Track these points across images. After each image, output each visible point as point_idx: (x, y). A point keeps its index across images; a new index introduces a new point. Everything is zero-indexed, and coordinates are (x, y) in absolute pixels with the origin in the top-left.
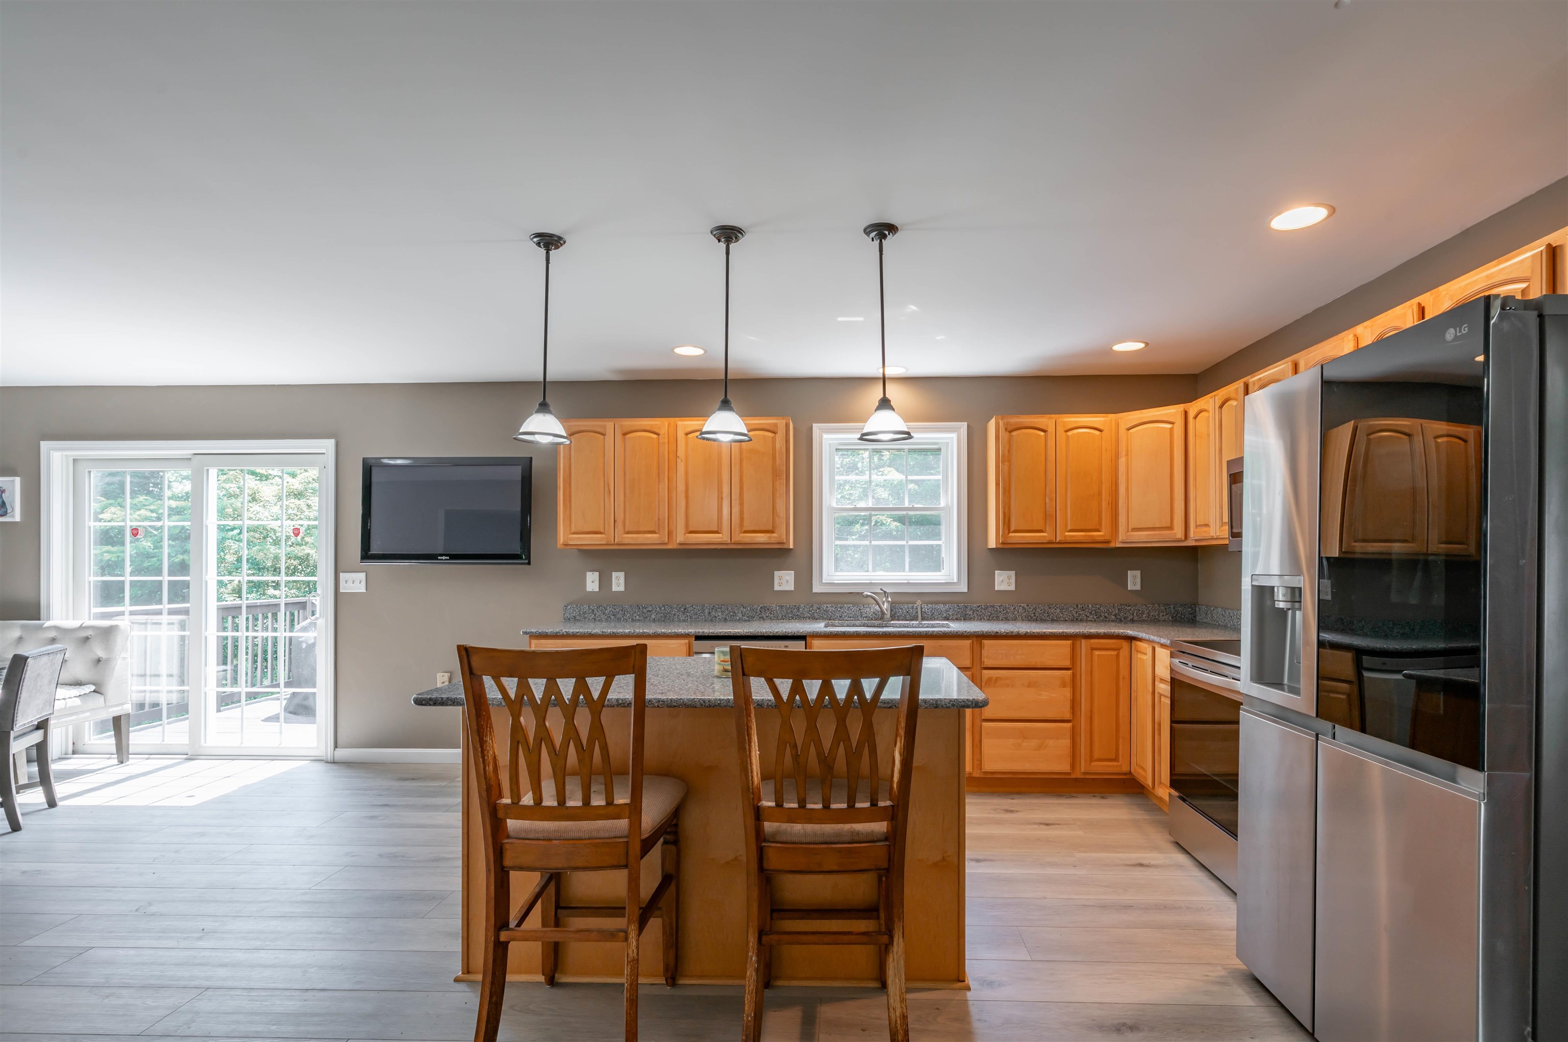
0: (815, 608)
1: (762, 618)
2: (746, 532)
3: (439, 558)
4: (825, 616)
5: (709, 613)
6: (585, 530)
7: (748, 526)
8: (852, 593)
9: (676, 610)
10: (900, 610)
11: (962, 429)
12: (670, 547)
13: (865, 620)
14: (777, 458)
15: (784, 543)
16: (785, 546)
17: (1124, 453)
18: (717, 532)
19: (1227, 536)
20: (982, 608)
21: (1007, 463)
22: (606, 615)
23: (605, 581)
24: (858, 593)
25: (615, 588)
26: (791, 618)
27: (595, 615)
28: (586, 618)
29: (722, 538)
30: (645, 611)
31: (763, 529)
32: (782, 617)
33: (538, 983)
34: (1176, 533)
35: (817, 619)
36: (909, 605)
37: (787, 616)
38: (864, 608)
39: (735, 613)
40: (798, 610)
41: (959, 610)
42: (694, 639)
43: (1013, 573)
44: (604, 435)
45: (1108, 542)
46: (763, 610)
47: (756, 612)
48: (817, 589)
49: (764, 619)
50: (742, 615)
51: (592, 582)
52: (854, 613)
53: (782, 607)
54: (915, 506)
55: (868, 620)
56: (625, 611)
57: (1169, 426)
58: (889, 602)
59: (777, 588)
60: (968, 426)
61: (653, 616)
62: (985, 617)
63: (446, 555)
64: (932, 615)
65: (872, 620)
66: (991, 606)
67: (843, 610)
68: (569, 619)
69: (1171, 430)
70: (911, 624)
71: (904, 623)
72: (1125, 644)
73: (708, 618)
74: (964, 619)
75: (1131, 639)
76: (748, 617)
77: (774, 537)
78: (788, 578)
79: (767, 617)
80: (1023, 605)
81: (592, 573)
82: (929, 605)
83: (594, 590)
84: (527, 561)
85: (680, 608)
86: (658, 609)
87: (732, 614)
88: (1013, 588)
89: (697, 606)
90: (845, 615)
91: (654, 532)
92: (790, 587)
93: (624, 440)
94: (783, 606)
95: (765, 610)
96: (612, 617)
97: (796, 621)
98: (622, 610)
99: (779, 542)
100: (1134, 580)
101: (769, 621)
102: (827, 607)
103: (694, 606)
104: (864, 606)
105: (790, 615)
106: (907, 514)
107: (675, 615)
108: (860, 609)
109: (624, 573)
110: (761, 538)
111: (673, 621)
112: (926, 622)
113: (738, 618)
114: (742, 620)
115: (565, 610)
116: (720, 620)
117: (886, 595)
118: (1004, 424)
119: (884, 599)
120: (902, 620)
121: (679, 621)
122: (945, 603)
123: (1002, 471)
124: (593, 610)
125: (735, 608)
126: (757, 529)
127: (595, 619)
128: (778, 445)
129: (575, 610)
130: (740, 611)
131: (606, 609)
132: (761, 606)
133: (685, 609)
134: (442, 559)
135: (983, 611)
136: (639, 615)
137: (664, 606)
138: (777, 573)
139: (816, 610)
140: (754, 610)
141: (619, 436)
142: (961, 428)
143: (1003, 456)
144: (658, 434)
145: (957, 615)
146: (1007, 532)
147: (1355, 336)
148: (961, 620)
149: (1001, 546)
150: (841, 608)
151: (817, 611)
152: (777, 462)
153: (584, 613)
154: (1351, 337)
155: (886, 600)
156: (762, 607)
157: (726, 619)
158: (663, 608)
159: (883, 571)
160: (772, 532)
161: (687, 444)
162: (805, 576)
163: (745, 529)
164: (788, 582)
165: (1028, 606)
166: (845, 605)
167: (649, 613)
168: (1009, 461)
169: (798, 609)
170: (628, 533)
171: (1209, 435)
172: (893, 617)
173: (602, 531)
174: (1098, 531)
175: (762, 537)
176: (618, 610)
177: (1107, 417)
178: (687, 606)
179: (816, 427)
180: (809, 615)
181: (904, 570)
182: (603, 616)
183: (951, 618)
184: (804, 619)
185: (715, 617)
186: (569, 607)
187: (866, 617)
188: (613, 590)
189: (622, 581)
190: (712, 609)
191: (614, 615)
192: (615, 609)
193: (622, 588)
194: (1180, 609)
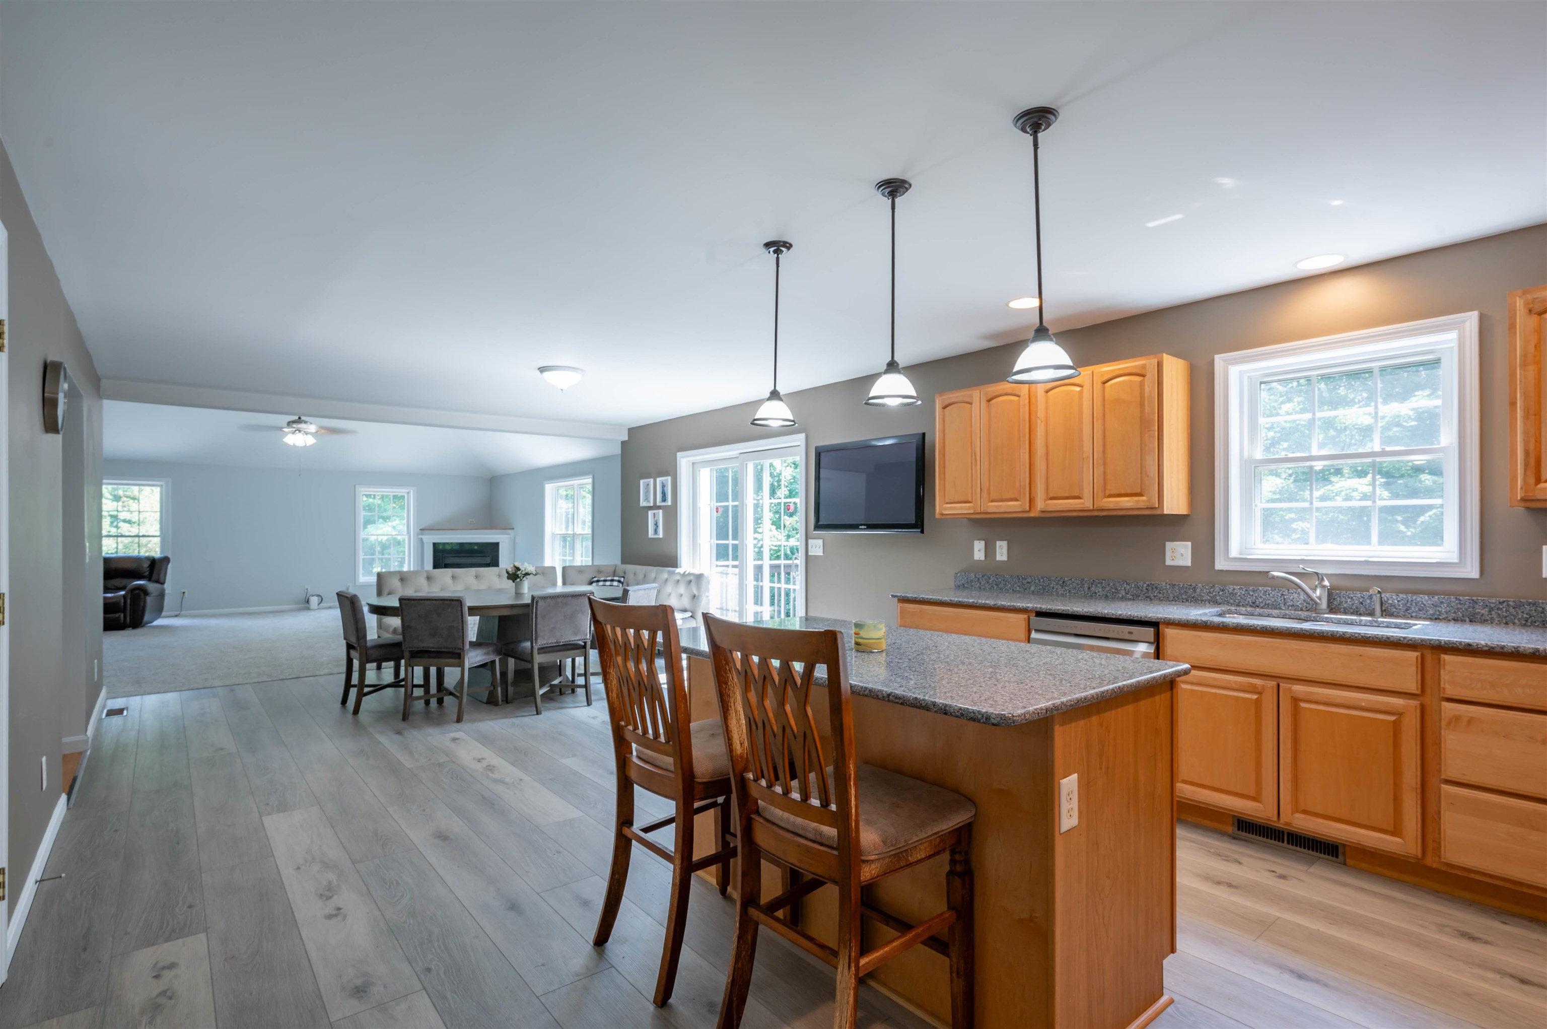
0: (1217, 589)
1: (1149, 597)
2: (1110, 496)
3: (860, 527)
4: (1231, 601)
5: (1089, 588)
6: (957, 500)
7: (1112, 489)
9: (1055, 583)
10: (1349, 600)
11: (1468, 323)
12: (1032, 514)
13: (1290, 610)
14: (1146, 407)
15: (1155, 508)
16: (1158, 512)
18: (1079, 498)
20: (1508, 605)
22: (989, 585)
23: (990, 550)
26: (1185, 601)
27: (980, 584)
28: (972, 586)
29: (1086, 503)
30: (1024, 582)
31: (1129, 492)
32: (1174, 598)
35: (1220, 604)
36: (1364, 593)
37: (1180, 597)
38: (1289, 593)
39: (1117, 589)
40: (1195, 591)
41: (1459, 606)
42: (1034, 614)
44: (971, 404)
46: (1150, 589)
47: (1142, 591)
48: (1220, 564)
49: (1151, 599)
50: (1126, 593)
51: (979, 550)
52: (1273, 600)
53: (1174, 586)
54: (1390, 448)
55: (1295, 610)
56: (1006, 581)
58: (1324, 587)
59: (1169, 562)
60: (1482, 319)
61: (1032, 588)
62: (1516, 621)
63: (864, 525)
64: (1407, 610)
65: (1301, 610)
66: (1530, 604)
67: (1257, 595)
68: (959, 586)
70: (1358, 621)
71: (1346, 619)
73: (1088, 594)
74: (1471, 621)
76: (1132, 595)
77: (1143, 501)
78: (1184, 551)
79: (1155, 596)
81: (978, 541)
82: (1401, 596)
83: (979, 560)
84: (919, 530)
85: (1059, 581)
86: (1037, 581)
87: (1114, 590)
89: (1076, 580)
90: (1260, 600)
91: (1016, 500)
92: (1186, 561)
93: (989, 407)
94: (1175, 585)
95: (1152, 589)
96: (995, 587)
97: (1192, 603)
98: (1004, 580)
99: (1149, 506)
101: (1157, 602)
102: (1234, 589)
103: (1073, 580)
104: (1288, 590)
105: (1184, 597)
106: (1375, 461)
107: (1053, 588)
108: (1283, 595)
109: (1007, 542)
110: (1126, 502)
111: (1051, 594)
112: (1389, 620)
113: (1121, 596)
114: (1126, 599)
115: (956, 577)
116: (1100, 598)
117: (1320, 576)
118: (1526, 304)
119: (1317, 583)
120: (1352, 614)
121: (1058, 595)
122: (1431, 594)
123: (1521, 382)
124: (979, 579)
125: (1118, 585)
126: (1122, 492)
127: (980, 588)
128: (1147, 389)
129: (964, 578)
130: (1123, 588)
131: (990, 579)
132: (1147, 583)
133: (1063, 582)
134: (862, 529)
135: (1512, 610)
136: (1019, 586)
137: (1042, 578)
138: (1169, 545)
139: (1219, 592)
140: (1139, 588)
141: (984, 403)
142: (1464, 322)
143: (1524, 356)
144: (1019, 396)
145: (1455, 612)
146: (1532, 481)
148: (1463, 621)
150: (1254, 591)
151: (1221, 593)
152: (1146, 411)
153: (972, 581)
155: (1320, 583)
156: (1148, 585)
157: (1107, 596)
159: (1332, 543)
160: (1141, 494)
161: (1047, 402)
162: (1206, 548)
164: (1182, 556)
166: (1260, 588)
167: (1028, 584)
168: (1538, 363)
169: (1195, 589)
170: (993, 501)
172: (1332, 609)
173: (970, 500)
175: (1129, 501)
176: (1000, 580)
178: (1066, 579)
179: (1219, 359)
180: (1209, 598)
181: (1369, 543)
182: (987, 585)
183: (1444, 616)
184: (1203, 602)
185: (1096, 593)
186: (959, 575)
187: (1292, 606)
188: (997, 559)
189: (1005, 550)
190: (1092, 584)
191: (996, 585)
192: (997, 579)
193: (1004, 557)
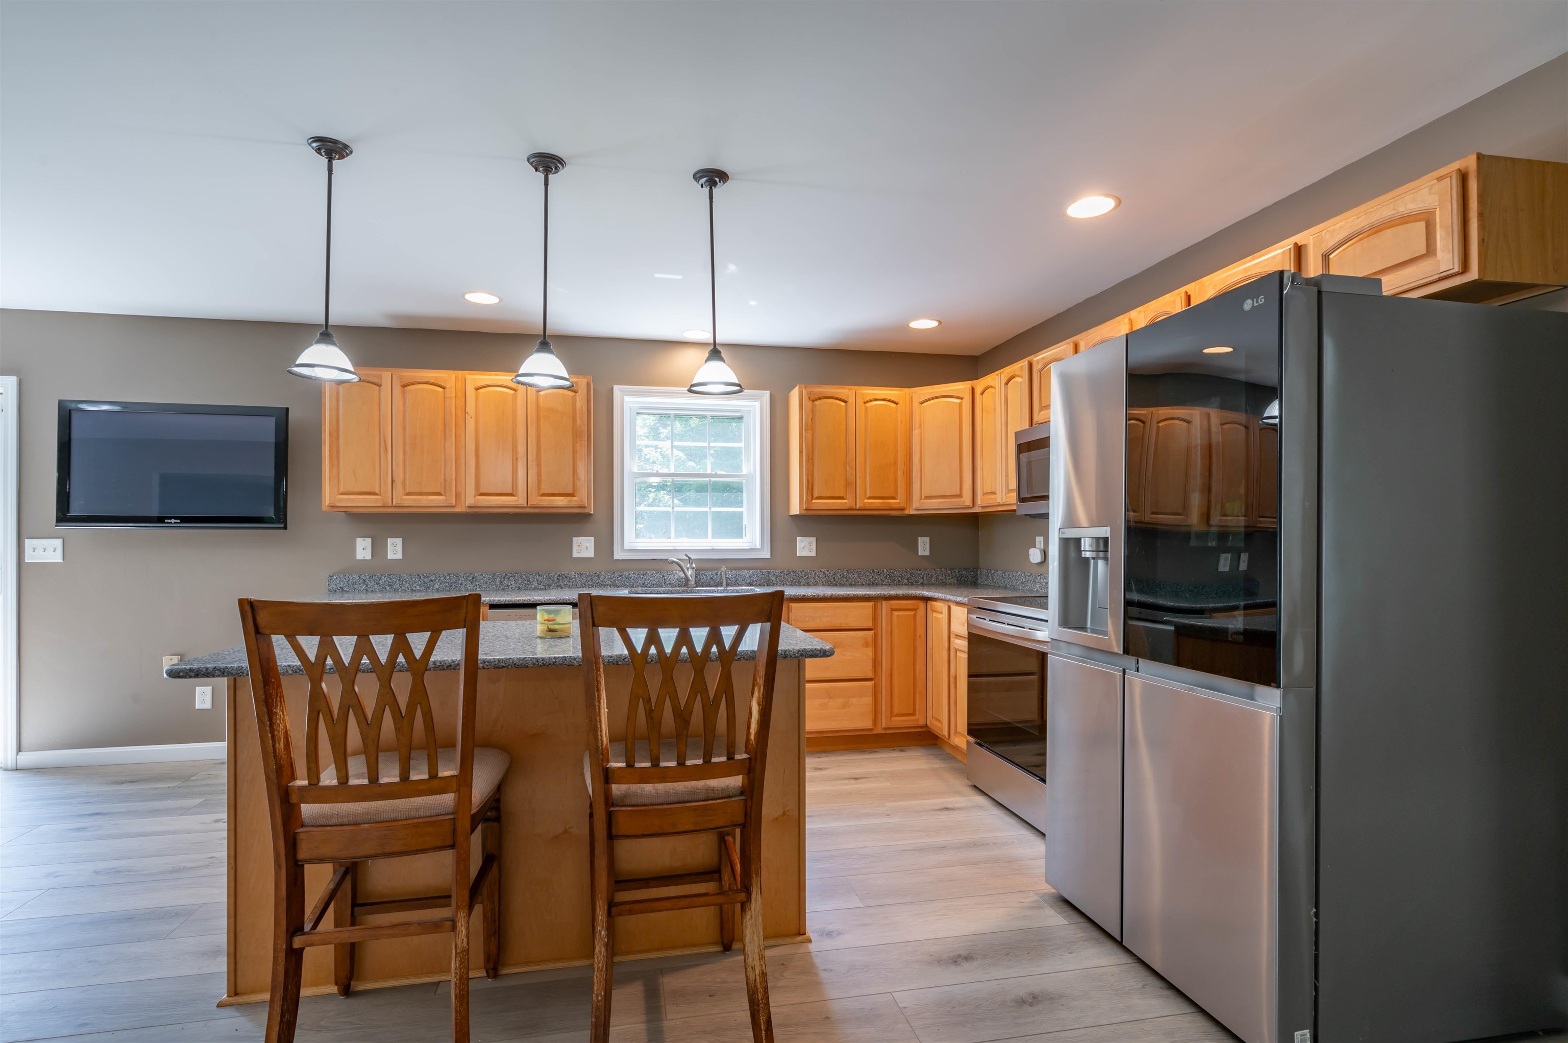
0: (616, 575)
1: (560, 586)
2: (544, 495)
3: (166, 521)
4: (627, 584)
5: (501, 582)
6: (357, 490)
7: (545, 489)
8: (656, 559)
9: (463, 579)
10: (704, 577)
11: (765, 397)
12: (458, 510)
13: (668, 586)
14: (578, 419)
15: (585, 507)
16: (586, 511)
17: (917, 426)
18: (511, 495)
19: (1015, 502)
20: (783, 572)
21: (810, 432)
22: (380, 586)
23: (378, 548)
24: (661, 560)
25: (390, 556)
26: (591, 586)
27: (367, 586)
28: (355, 589)
29: (518, 500)
30: (426, 580)
31: (562, 492)
32: (582, 585)
33: (329, 996)
34: (964, 501)
35: (618, 587)
36: (713, 571)
37: (587, 584)
38: (667, 574)
39: (529, 581)
40: (599, 578)
41: (762, 576)
42: (488, 608)
43: (813, 539)
44: (379, 385)
45: (903, 509)
46: (561, 578)
47: (553, 580)
48: (618, 555)
49: (562, 588)
50: (538, 584)
51: (364, 549)
52: (657, 580)
53: (581, 574)
54: (718, 473)
55: (671, 587)
56: (403, 581)
57: (958, 401)
58: (693, 568)
59: (575, 555)
60: (771, 395)
61: (437, 586)
62: (788, 583)
63: (175, 518)
64: (736, 581)
65: (676, 587)
66: (794, 572)
67: (646, 577)
68: (335, 591)
69: (960, 404)
70: (716, 590)
71: (710, 589)
72: (921, 605)
73: (500, 587)
74: (767, 585)
75: (927, 599)
76: (544, 585)
77: (575, 501)
78: (587, 545)
79: (565, 585)
80: (823, 570)
81: (363, 539)
82: (733, 572)
83: (365, 559)
84: (282, 526)
85: (468, 576)
86: (442, 578)
87: (526, 582)
88: (813, 554)
89: (487, 575)
90: (648, 582)
91: (439, 494)
92: (590, 553)
93: (404, 393)
94: (583, 573)
95: (563, 578)
96: (388, 588)
97: (597, 588)
98: (399, 580)
99: (580, 506)
100: (924, 546)
101: (567, 589)
102: (629, 574)
103: (484, 575)
104: (667, 572)
105: (590, 583)
106: (710, 481)
107: (461, 584)
108: (663, 576)
109: (401, 539)
110: (561, 501)
112: (731, 588)
113: (533, 587)
114: (538, 589)
115: (330, 581)
116: (513, 589)
117: (691, 561)
118: (808, 393)
119: (688, 566)
120: (706, 586)
122: (748, 569)
123: (805, 439)
124: (364, 580)
125: (530, 577)
126: (556, 492)
127: (367, 590)
128: (578, 404)
129: (343, 580)
130: (535, 580)
131: (380, 579)
132: (558, 573)
133: (473, 578)
134: (171, 523)
135: (786, 577)
136: (420, 585)
137: (449, 575)
138: (575, 540)
139: (618, 578)
140: (550, 579)
141: (397, 389)
143: (807, 425)
144: (444, 388)
145: (760, 580)
146: (810, 498)
147: (1130, 319)
148: (764, 585)
149: (804, 512)
150: (644, 575)
151: (619, 578)
152: (578, 423)
153: (354, 584)
154: (1127, 320)
155: (690, 566)
156: (559, 575)
157: (519, 588)
158: (448, 577)
159: (686, 537)
160: (572, 495)
161: (477, 400)
162: (606, 543)
163: (542, 492)
164: (587, 549)
165: (828, 571)
166: (648, 572)
167: (431, 583)
168: (812, 429)
169: (599, 576)
170: (408, 494)
171: (995, 409)
172: (698, 584)
173: (377, 491)
174: (894, 498)
175: (562, 500)
176: (395, 580)
177: (902, 391)
178: (476, 575)
179: (617, 389)
180: (610, 583)
181: (707, 537)
182: (376, 587)
183: (755, 583)
184: (606, 587)
185: (508, 586)
186: (335, 577)
187: (670, 584)
188: (389, 558)
189: (399, 547)
190: (504, 578)
191: (390, 585)
192: (390, 579)
193: (399, 556)
194: (964, 572)
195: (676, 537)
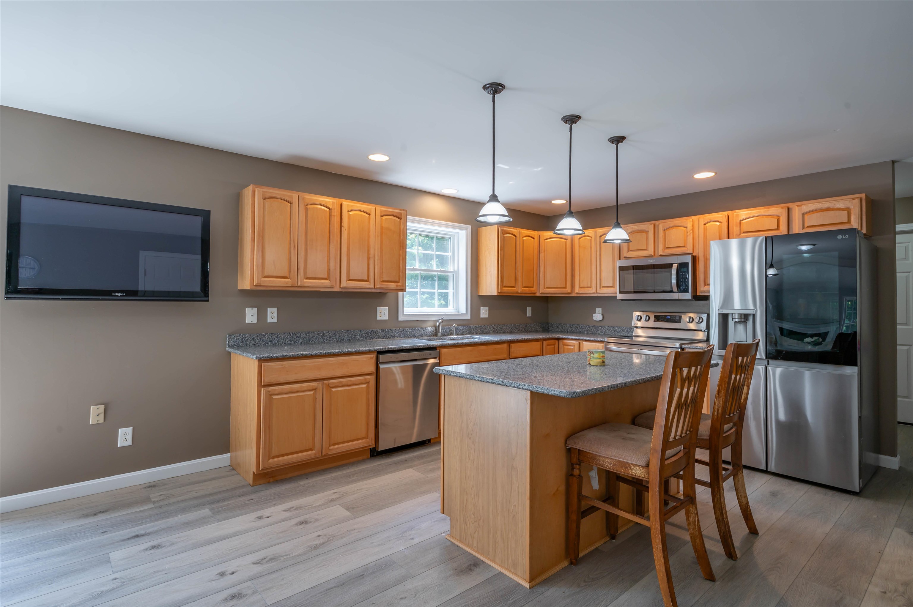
0: (401, 330)
2: (383, 281)
3: (114, 294)
4: (406, 335)
5: (339, 336)
6: (275, 275)
7: (384, 277)
8: (418, 320)
9: (317, 335)
10: (443, 330)
11: (469, 229)
12: (333, 290)
13: (426, 337)
14: (401, 235)
17: (543, 251)
18: (367, 281)
20: (477, 327)
21: (502, 251)
22: (264, 342)
23: (262, 315)
24: (421, 320)
26: (388, 338)
27: (255, 342)
28: (247, 345)
29: (371, 284)
30: (294, 336)
31: (393, 280)
32: (383, 337)
34: (568, 290)
36: (446, 327)
37: (386, 336)
39: (355, 335)
40: (392, 332)
41: (468, 329)
42: (377, 354)
43: (487, 308)
44: (290, 203)
45: (535, 293)
46: (372, 333)
47: (368, 335)
48: (401, 318)
50: (360, 337)
51: (252, 316)
52: (420, 333)
53: (383, 330)
54: (442, 270)
56: (279, 338)
57: (565, 241)
59: (378, 318)
60: (471, 228)
61: (301, 341)
62: (478, 333)
63: (122, 292)
64: (457, 332)
65: (429, 336)
66: (480, 326)
68: (233, 346)
69: (566, 242)
70: (453, 338)
73: (338, 340)
76: (363, 338)
77: (399, 285)
78: (385, 311)
79: (374, 337)
80: (492, 325)
81: (251, 308)
83: (253, 322)
84: (207, 299)
86: (304, 335)
87: (353, 336)
88: (487, 316)
89: (332, 332)
90: (416, 334)
92: (386, 317)
93: (306, 210)
95: (373, 333)
96: (269, 343)
98: (277, 337)
100: (529, 312)
102: (407, 330)
103: (329, 332)
104: (425, 328)
106: (437, 274)
107: (316, 339)
108: (424, 330)
109: (277, 308)
111: (315, 343)
112: (460, 336)
113: (357, 339)
114: (360, 340)
115: (229, 339)
116: (347, 341)
118: (501, 230)
120: (443, 336)
121: (319, 343)
122: (462, 325)
123: (500, 255)
124: (254, 338)
125: (356, 332)
127: (255, 345)
128: (402, 227)
129: (239, 339)
130: (359, 334)
131: (264, 337)
132: (371, 330)
133: (323, 334)
134: (118, 296)
135: (477, 329)
136: (290, 340)
137: (308, 333)
138: (379, 309)
139: (401, 332)
140: (367, 333)
141: (302, 207)
142: (468, 228)
143: (501, 247)
144: (329, 208)
145: (467, 332)
146: (502, 286)
149: (498, 294)
150: (414, 330)
152: (401, 238)
153: (247, 340)
156: (371, 331)
157: (350, 340)
158: (308, 334)
159: (426, 307)
161: (349, 218)
162: (394, 310)
163: (383, 279)
164: (385, 314)
165: (494, 325)
166: (417, 328)
167: (297, 338)
169: (392, 331)
170: (307, 278)
172: (441, 334)
173: (288, 276)
174: (532, 287)
176: (274, 337)
177: (535, 232)
178: (325, 332)
180: (398, 335)
182: (262, 342)
183: (464, 333)
185: (343, 339)
186: (233, 336)
187: (427, 335)
188: (268, 322)
189: (275, 315)
190: (341, 334)
191: (271, 341)
192: (271, 337)
193: (275, 320)
194: (544, 325)
195: (422, 307)
